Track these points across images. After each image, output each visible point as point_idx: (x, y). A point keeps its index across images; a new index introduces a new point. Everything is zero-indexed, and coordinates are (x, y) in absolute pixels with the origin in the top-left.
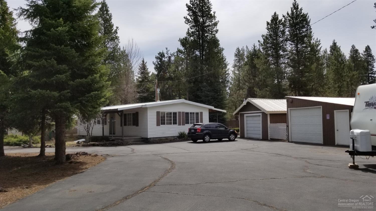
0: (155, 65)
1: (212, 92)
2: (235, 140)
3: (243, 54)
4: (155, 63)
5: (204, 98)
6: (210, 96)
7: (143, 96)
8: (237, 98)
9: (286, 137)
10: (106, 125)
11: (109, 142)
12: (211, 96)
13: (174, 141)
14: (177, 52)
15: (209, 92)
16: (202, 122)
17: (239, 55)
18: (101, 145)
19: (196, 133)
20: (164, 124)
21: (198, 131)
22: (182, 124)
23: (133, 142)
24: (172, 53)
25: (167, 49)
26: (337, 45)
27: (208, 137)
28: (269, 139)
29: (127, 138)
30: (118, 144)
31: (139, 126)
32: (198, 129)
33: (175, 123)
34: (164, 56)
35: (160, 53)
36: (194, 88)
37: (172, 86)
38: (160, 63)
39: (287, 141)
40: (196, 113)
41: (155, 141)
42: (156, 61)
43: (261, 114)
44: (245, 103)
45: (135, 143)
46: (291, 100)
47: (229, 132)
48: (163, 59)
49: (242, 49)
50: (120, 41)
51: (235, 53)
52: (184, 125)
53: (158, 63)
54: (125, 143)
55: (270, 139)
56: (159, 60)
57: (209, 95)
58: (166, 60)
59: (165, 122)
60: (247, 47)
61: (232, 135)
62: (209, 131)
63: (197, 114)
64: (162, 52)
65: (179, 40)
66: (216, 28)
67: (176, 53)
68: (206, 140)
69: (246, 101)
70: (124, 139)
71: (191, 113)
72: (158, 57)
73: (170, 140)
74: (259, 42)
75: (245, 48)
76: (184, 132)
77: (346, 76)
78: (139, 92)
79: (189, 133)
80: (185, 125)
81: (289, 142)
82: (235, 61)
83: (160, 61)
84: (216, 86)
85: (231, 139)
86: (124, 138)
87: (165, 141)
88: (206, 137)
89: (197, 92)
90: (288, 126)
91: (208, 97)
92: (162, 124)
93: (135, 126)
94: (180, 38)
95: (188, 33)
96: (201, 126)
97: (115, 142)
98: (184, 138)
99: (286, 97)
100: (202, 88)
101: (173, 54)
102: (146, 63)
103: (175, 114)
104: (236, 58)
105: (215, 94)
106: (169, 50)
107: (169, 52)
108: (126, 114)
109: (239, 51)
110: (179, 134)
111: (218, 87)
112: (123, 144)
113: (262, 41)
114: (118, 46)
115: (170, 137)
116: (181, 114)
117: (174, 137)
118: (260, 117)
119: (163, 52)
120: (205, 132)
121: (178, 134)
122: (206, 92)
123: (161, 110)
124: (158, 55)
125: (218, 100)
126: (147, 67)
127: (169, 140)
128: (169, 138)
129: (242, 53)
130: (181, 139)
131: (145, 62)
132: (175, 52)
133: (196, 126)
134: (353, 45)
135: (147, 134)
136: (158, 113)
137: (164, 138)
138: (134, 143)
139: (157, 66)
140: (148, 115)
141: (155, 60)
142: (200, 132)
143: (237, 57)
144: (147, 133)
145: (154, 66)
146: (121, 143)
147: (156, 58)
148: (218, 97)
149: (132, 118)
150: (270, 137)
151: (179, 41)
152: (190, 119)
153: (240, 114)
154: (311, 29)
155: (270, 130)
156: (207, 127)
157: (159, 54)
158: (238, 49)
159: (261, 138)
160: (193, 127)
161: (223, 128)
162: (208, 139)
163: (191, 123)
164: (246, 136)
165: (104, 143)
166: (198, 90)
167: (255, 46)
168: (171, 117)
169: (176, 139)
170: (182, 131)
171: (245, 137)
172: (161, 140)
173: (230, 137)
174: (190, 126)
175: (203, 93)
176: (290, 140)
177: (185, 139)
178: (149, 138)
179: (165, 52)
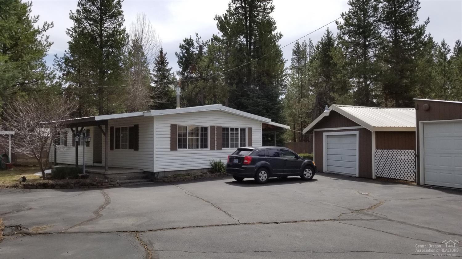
0: (178, 57)
1: (264, 99)
2: (313, 178)
3: (305, 51)
4: (179, 54)
5: (252, 108)
6: (260, 105)
7: (158, 102)
8: (301, 109)
9: (414, 177)
10: (88, 147)
11: (77, 180)
12: (263, 105)
13: (200, 177)
14: (212, 40)
15: (259, 98)
16: (250, 144)
17: (299, 52)
18: (59, 187)
19: (243, 166)
20: (185, 147)
21: (246, 161)
22: (216, 147)
23: (125, 180)
24: (204, 42)
25: (197, 35)
26: (433, 41)
27: (265, 173)
28: (373, 178)
29: (114, 172)
30: (93, 185)
31: (139, 150)
32: (247, 158)
33: (204, 146)
34: (193, 44)
35: (187, 40)
36: (236, 92)
37: (204, 88)
38: (186, 54)
39: (416, 184)
40: (241, 129)
41: (166, 179)
42: (181, 51)
43: (357, 133)
44: (326, 112)
45: (129, 181)
46: (426, 105)
47: (303, 164)
48: (191, 49)
49: (303, 43)
50: (124, 18)
51: (293, 50)
52: (221, 149)
53: (183, 55)
54: (105, 182)
55: (375, 178)
56: (184, 51)
57: (260, 103)
58: (196, 51)
59: (186, 144)
60: (310, 41)
61: (307, 170)
62: (267, 163)
63: (243, 130)
64: (189, 38)
65: (215, 17)
66: (270, 3)
67: (211, 42)
68: (261, 179)
69: (329, 110)
70: (109, 174)
71: (232, 129)
72: (183, 45)
73: (195, 177)
74: (338, 24)
75: (308, 43)
76: (220, 162)
77: (457, 81)
78: (152, 98)
79: (228, 165)
80: (223, 149)
81: (419, 185)
82: (294, 60)
83: (186, 52)
84: (271, 90)
85: (306, 176)
86: (109, 172)
87: (186, 178)
88: (261, 173)
89: (241, 99)
90: (417, 156)
91: (258, 106)
92: (180, 147)
93: (133, 150)
94: (216, 15)
95: (229, 11)
96: (251, 152)
97: (88, 181)
98: (219, 173)
99: (415, 100)
100: (249, 93)
101: (206, 42)
102: (165, 55)
103: (204, 129)
104: (295, 57)
105: (268, 102)
106: (200, 38)
107: (200, 40)
108: (119, 128)
109: (298, 46)
110: (212, 165)
111: (273, 91)
112: (102, 185)
113: (342, 22)
114: (122, 28)
115: (195, 171)
116: (215, 129)
117: (202, 170)
118: (356, 137)
119: (191, 38)
120: (259, 164)
121: (209, 164)
122: (255, 99)
123: (180, 122)
124: (184, 43)
125: (274, 111)
126: (166, 60)
127: (193, 176)
128: (192, 172)
129: (303, 49)
130: (214, 174)
131: (164, 53)
132: (209, 40)
133: (242, 153)
134: (458, 41)
135: (153, 166)
136: (174, 127)
137: (184, 173)
138: (127, 181)
139: (181, 58)
140: (155, 130)
141: (179, 50)
142: (250, 164)
143: (296, 55)
144: (153, 163)
145: (177, 59)
146: (98, 183)
147: (180, 47)
148: (273, 106)
149: (128, 136)
150: (376, 174)
151: (214, 19)
152: (231, 139)
153: (315, 131)
154: (420, 3)
155: (376, 161)
156: (262, 155)
157: (185, 41)
158: (298, 43)
159: (357, 175)
160: (237, 154)
161: (292, 157)
162: (264, 178)
163: (232, 146)
164: (325, 169)
165: (66, 182)
166: (242, 96)
167: (329, 31)
168: (197, 135)
169: (205, 175)
170: (217, 160)
171: (324, 172)
172: (179, 175)
173: (305, 173)
174: (230, 151)
175: (251, 100)
176: (422, 182)
177: (222, 173)
178: (156, 172)
179: (194, 39)
